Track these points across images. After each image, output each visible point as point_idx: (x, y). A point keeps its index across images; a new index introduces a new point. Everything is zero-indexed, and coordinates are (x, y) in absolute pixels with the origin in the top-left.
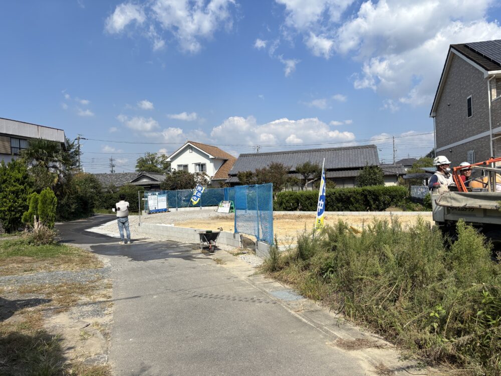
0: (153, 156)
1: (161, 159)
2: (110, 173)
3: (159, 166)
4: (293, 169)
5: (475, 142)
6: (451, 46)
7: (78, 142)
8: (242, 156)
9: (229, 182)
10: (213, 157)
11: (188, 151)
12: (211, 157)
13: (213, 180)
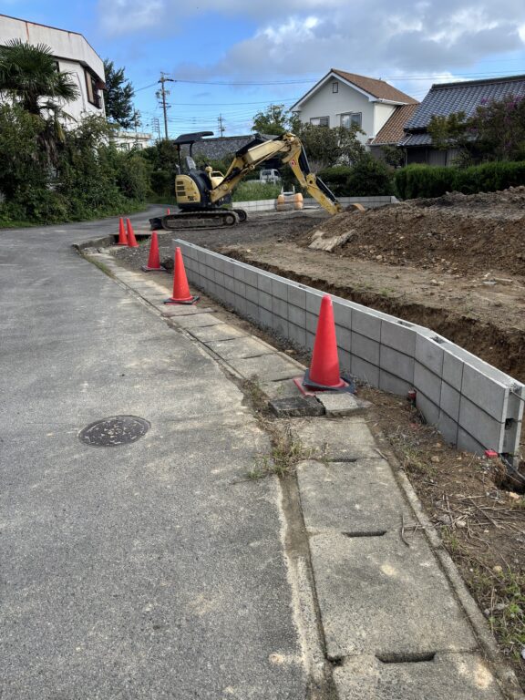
8: (436, 88)
9: (406, 146)
10: (374, 99)
11: (330, 89)
12: (372, 99)
13: (371, 146)
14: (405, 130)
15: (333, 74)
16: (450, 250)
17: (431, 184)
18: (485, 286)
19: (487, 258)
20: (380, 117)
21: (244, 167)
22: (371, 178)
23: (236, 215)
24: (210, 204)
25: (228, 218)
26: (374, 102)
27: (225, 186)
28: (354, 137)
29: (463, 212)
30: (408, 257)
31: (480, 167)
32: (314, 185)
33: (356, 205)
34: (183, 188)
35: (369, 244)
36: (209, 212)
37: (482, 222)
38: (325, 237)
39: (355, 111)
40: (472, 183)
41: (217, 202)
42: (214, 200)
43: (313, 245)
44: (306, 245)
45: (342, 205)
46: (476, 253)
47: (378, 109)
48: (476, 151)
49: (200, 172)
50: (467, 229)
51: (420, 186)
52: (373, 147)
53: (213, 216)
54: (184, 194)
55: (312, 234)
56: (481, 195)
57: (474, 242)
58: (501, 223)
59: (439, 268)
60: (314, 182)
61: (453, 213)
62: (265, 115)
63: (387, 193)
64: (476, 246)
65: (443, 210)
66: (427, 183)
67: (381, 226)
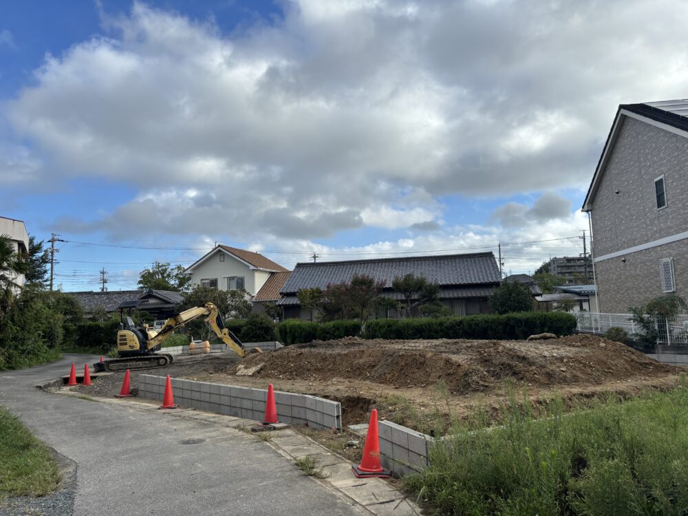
0: (164, 268)
1: (175, 272)
2: (100, 291)
3: (172, 282)
4: (389, 285)
5: (674, 245)
6: (621, 107)
7: (52, 246)
8: (299, 265)
9: (282, 305)
10: (255, 268)
11: (217, 258)
12: (252, 267)
13: (254, 302)
14: (281, 294)
15: (220, 248)
16: (317, 370)
17: (303, 334)
18: (333, 384)
19: (334, 372)
20: (259, 281)
21: (176, 325)
22: (259, 328)
23: (168, 358)
24: (146, 351)
25: (162, 360)
26: (254, 270)
27: (160, 338)
28: (243, 297)
29: (322, 351)
30: (297, 375)
31: (332, 323)
32: (227, 336)
33: (257, 348)
34: (125, 340)
35: (274, 369)
36: (146, 357)
37: (331, 355)
38: (246, 368)
39: (239, 275)
40: (328, 333)
41: (152, 350)
42: (150, 348)
43: (238, 373)
44: (234, 373)
45: (247, 349)
46: (329, 370)
47: (257, 275)
48: (331, 311)
49: (138, 328)
50: (324, 359)
51: (297, 335)
52: (255, 303)
53: (149, 359)
54: (126, 344)
55: (236, 368)
56: (331, 341)
57: (329, 365)
58: (339, 355)
59: (312, 379)
60: (227, 334)
61: (317, 351)
62: (151, 271)
63: (272, 339)
64: (330, 367)
65: (312, 350)
66: (301, 332)
67: (280, 360)
